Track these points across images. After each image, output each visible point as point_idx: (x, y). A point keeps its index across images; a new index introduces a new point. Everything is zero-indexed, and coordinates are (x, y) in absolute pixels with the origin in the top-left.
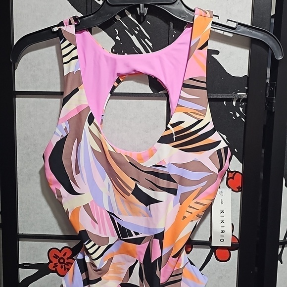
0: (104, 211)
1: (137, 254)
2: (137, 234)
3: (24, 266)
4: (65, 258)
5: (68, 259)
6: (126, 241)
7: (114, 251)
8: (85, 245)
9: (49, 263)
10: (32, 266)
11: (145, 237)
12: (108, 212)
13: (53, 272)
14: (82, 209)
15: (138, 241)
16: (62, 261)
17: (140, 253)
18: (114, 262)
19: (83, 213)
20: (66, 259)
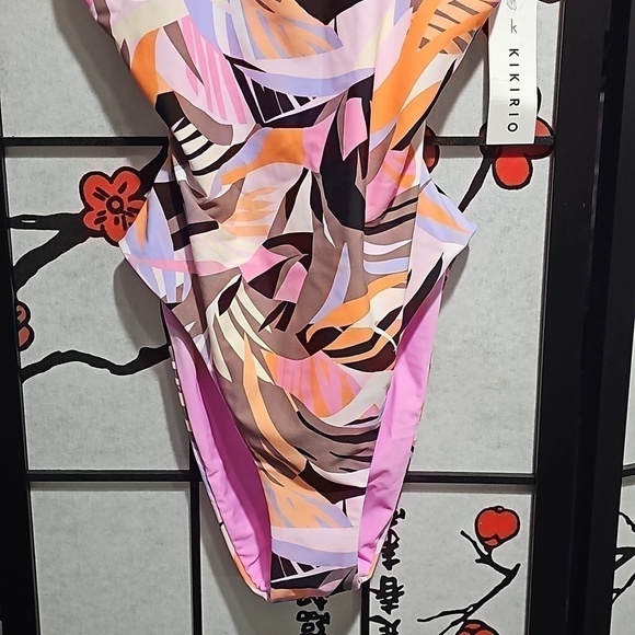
0: (216, 55)
1: (304, 153)
2: (302, 101)
3: (21, 222)
4: (124, 196)
5: (131, 199)
6: (275, 125)
7: (247, 163)
8: (172, 133)
9: (84, 212)
10: (42, 223)
11: (325, 104)
12: (227, 57)
13: (96, 234)
14: (163, 35)
15: (307, 119)
16: (116, 205)
17: (314, 146)
18: (248, 191)
19: (165, 48)
20: (125, 201)
